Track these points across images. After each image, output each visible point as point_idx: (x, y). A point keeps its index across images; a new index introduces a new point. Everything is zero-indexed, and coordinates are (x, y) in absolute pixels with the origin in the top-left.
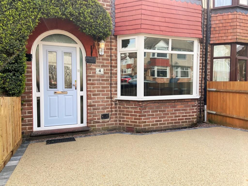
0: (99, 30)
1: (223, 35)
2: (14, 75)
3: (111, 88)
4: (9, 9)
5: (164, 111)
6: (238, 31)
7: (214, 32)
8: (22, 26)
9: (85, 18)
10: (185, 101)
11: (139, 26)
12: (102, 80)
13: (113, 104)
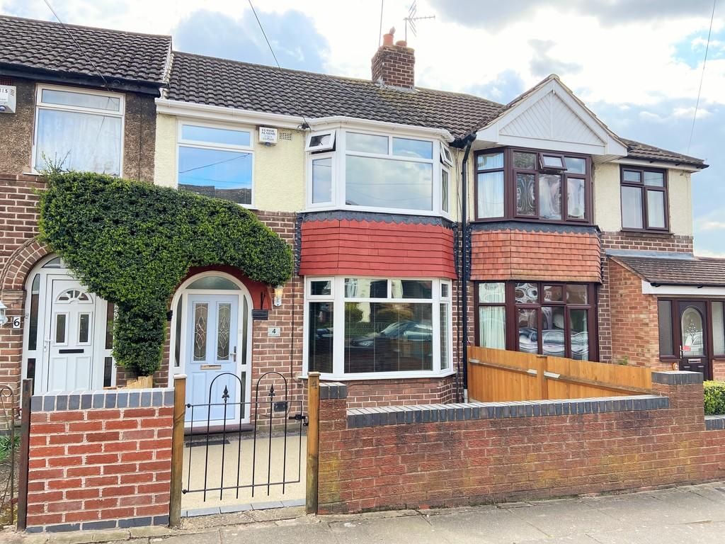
0: (272, 274)
1: (491, 267)
2: (150, 345)
3: (292, 359)
4: (152, 261)
5: (380, 398)
6: (515, 260)
7: (476, 261)
8: (166, 280)
9: (252, 260)
10: (418, 381)
11: (335, 265)
12: (278, 346)
13: (294, 385)
